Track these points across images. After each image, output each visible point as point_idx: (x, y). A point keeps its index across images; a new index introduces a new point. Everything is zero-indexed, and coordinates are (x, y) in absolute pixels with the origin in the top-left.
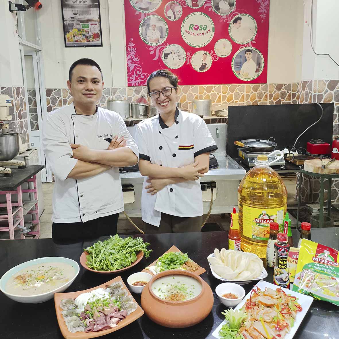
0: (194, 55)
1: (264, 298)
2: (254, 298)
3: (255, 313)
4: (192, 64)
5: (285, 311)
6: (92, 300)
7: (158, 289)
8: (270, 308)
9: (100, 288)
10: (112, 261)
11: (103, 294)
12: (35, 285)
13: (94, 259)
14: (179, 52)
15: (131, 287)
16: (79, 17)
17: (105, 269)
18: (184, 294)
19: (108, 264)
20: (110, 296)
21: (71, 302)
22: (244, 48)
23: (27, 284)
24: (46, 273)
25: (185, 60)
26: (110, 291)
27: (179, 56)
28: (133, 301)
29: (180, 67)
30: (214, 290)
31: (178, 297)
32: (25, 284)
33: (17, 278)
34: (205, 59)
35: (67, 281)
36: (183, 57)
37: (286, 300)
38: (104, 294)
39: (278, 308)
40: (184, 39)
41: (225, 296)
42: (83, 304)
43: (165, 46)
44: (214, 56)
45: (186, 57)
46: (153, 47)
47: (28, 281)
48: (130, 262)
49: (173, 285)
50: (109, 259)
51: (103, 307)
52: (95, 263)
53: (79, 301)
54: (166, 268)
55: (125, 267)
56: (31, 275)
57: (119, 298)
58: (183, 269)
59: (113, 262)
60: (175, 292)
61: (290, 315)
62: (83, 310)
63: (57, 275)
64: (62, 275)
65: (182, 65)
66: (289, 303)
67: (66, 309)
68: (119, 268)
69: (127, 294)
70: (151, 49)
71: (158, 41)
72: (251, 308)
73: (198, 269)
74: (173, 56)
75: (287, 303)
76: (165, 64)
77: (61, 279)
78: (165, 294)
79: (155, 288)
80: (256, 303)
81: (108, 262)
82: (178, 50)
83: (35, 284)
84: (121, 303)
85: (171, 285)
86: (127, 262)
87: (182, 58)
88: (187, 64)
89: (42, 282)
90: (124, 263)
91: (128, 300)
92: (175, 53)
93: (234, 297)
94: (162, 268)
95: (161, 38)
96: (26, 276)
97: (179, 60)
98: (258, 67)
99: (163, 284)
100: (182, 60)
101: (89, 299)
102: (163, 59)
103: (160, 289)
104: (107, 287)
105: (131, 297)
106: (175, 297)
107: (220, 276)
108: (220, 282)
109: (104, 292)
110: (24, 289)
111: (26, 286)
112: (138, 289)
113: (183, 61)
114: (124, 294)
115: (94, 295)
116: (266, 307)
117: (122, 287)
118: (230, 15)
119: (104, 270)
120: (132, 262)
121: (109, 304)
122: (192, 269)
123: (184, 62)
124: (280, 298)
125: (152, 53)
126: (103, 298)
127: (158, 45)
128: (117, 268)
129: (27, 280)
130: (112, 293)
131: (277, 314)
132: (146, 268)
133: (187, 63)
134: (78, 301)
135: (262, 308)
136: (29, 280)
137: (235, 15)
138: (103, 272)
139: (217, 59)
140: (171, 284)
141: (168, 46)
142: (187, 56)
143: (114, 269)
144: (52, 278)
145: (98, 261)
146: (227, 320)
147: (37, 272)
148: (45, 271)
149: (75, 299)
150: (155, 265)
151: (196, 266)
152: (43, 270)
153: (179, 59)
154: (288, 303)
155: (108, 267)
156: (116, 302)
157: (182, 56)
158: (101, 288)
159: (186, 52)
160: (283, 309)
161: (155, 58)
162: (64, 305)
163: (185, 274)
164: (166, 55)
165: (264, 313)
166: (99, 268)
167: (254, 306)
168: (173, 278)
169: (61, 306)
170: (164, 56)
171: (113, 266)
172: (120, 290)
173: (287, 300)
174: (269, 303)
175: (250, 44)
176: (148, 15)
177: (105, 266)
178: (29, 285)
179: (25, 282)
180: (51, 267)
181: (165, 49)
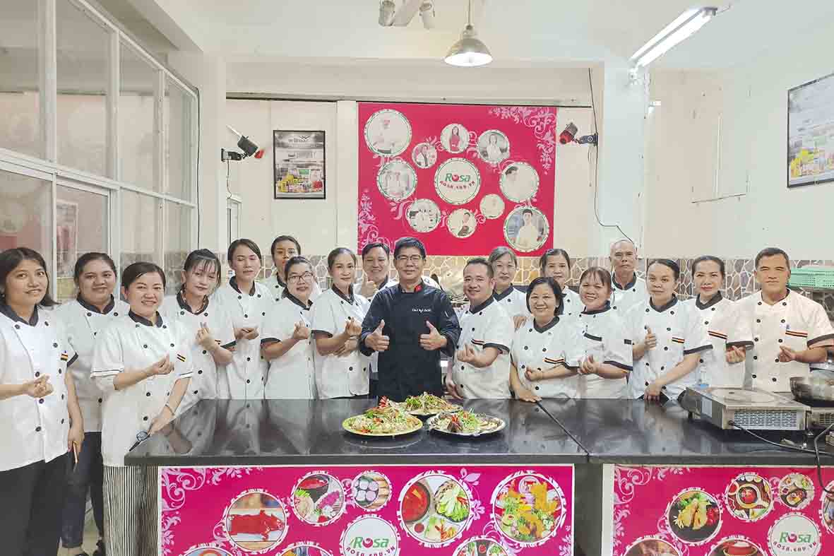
0: (451, 214)
4: (449, 227)
16: (297, 160)
22: (521, 208)
34: (467, 220)
43: (412, 201)
44: (479, 217)
71: (403, 194)
74: (422, 215)
92: (425, 211)
95: (406, 190)
98: (540, 235)
118: (501, 164)
125: (394, 209)
137: (509, 163)
139: (484, 220)
141: (416, 202)
161: (397, 218)
175: (530, 203)
176: (390, 159)
181: (411, 206)
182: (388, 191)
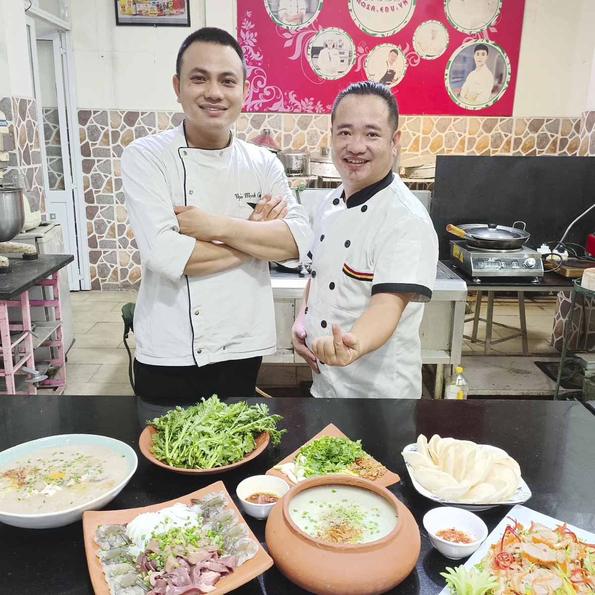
0: (371, 52)
1: (534, 546)
2: (510, 545)
3: (515, 579)
4: (366, 72)
5: (578, 576)
6: (161, 531)
7: (301, 513)
8: (547, 570)
9: (179, 504)
10: (204, 449)
11: (187, 518)
12: (43, 492)
13: (167, 443)
14: (343, 45)
15: (244, 503)
17: (190, 464)
18: (357, 527)
19: (197, 455)
20: (201, 521)
21: (119, 530)
22: (473, 42)
23: (28, 489)
24: (68, 466)
25: (353, 62)
26: (200, 511)
27: (341, 53)
28: (250, 537)
29: (342, 76)
30: (420, 522)
31: (344, 533)
32: (23, 488)
33: (6, 475)
34: (393, 60)
35: (111, 485)
36: (350, 56)
37: (579, 553)
38: (189, 518)
39: (565, 570)
40: (353, 18)
41: (442, 533)
42: (143, 538)
43: (314, 31)
44: (411, 56)
45: (354, 57)
46: (289, 32)
47: (29, 483)
48: (242, 452)
49: (332, 506)
50: (200, 446)
51: (187, 548)
52: (171, 450)
53: (134, 530)
54: (317, 469)
55: (231, 463)
56: (36, 470)
57: (220, 528)
58: (352, 473)
59: (207, 452)
60: (338, 522)
61: (587, 585)
62: (143, 550)
63: (91, 471)
64: (100, 472)
65: (346, 73)
66: (584, 559)
67: (106, 545)
68: (220, 464)
69: (236, 520)
70: (286, 35)
71: (302, 20)
72: (506, 567)
73: (382, 475)
74: (329, 53)
75: (580, 558)
76: (313, 69)
77: (99, 481)
78: (316, 524)
79: (295, 511)
80: (514, 556)
81: (196, 450)
82: (340, 41)
83: (42, 489)
84: (224, 538)
85: (330, 506)
86: (236, 454)
87: (345, 57)
88: (357, 70)
89: (58, 485)
90: (230, 454)
91: (238, 533)
92: (333, 46)
93: (462, 538)
94: (308, 468)
95: (307, 14)
96: (26, 472)
97: (342, 61)
98: (496, 82)
99: (312, 502)
100: (346, 61)
101: (156, 527)
102: (309, 58)
103: (305, 513)
104: (194, 502)
105: (244, 526)
106: (337, 532)
107: (430, 491)
108: (431, 504)
109: (189, 514)
110: (21, 498)
111: (25, 493)
112: (259, 510)
113: (349, 64)
114: (230, 518)
115: (167, 519)
116: (538, 567)
117: (226, 503)
119: (189, 467)
120: (245, 453)
121: (199, 541)
122: (370, 473)
123: (351, 66)
124: (566, 548)
125: (288, 44)
126: (186, 525)
127: (301, 28)
128: (214, 464)
129: (27, 479)
130: (205, 516)
131: (563, 582)
132: (275, 467)
133: (356, 68)
134: (132, 530)
135: (530, 568)
136: (31, 479)
138: (184, 469)
139: (418, 60)
140: (330, 503)
141: (321, 32)
142: (358, 54)
143: (208, 466)
144: (80, 478)
145: (176, 447)
146: (450, 587)
147: (50, 464)
148: (67, 462)
149: (126, 525)
150: (292, 462)
151: (379, 469)
152: (61, 461)
153: (342, 59)
154: (582, 560)
155: (197, 461)
156: (214, 535)
157: (347, 54)
158: (182, 503)
159: (357, 45)
160: (574, 572)
161: (294, 56)
162: (103, 536)
163: (359, 485)
164: (316, 51)
165: (535, 580)
166: (178, 460)
167: (511, 563)
168: (333, 491)
169: (96, 539)
170: (312, 53)
171: (208, 458)
172: (220, 509)
173: (581, 552)
174: (545, 558)
175: (486, 34)
177: (190, 458)
178: (30, 492)
179: (22, 484)
180: (80, 456)
181: (313, 38)
182: (281, 14)
